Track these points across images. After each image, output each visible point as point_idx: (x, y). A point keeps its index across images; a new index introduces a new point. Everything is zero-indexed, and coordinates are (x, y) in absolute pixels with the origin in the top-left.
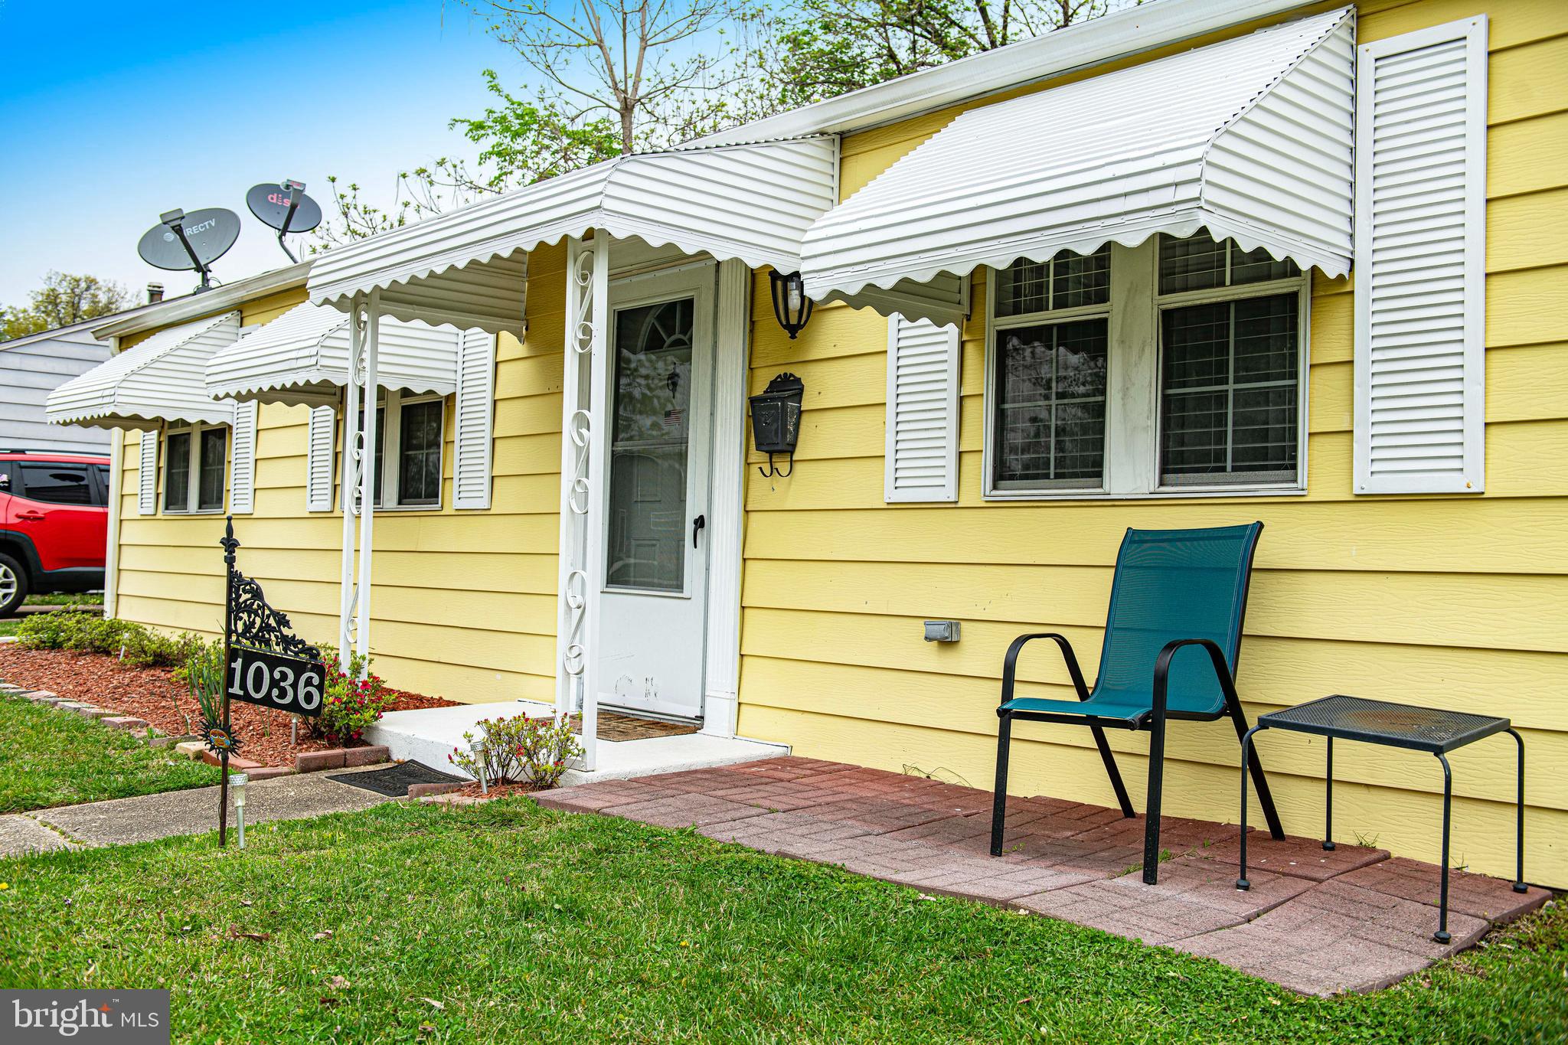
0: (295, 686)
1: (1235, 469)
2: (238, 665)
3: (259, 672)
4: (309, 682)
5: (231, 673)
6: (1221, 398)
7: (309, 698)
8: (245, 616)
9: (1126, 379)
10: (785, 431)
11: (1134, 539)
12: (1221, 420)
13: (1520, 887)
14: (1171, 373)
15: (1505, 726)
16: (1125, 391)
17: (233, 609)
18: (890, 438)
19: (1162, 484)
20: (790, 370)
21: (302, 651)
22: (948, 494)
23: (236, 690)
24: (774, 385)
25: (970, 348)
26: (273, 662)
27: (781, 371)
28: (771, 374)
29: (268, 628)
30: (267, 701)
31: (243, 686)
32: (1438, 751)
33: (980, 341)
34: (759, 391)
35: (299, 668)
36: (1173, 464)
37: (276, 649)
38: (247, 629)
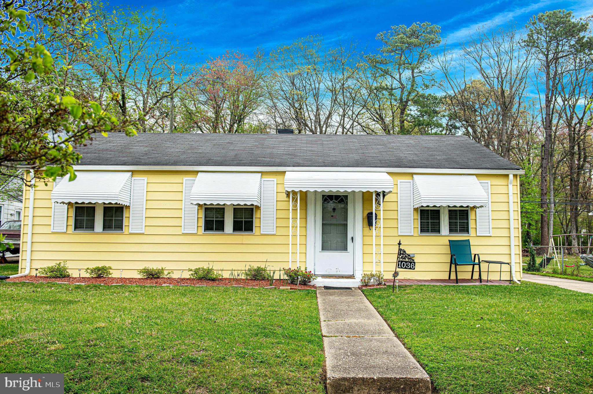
0: (410, 265)
1: (459, 232)
2: (400, 263)
3: (404, 264)
4: (413, 265)
5: (399, 264)
6: (457, 222)
7: (413, 267)
8: (402, 255)
9: (443, 218)
11: (450, 241)
12: (457, 225)
13: (500, 280)
14: (450, 218)
16: (444, 221)
17: (400, 254)
18: (399, 225)
19: (449, 234)
22: (412, 234)
23: (400, 267)
26: (406, 262)
27: (371, 211)
29: (406, 257)
30: (405, 268)
31: (401, 266)
33: (417, 211)
34: (365, 214)
35: (411, 263)
36: (451, 231)
37: (407, 260)
38: (402, 257)
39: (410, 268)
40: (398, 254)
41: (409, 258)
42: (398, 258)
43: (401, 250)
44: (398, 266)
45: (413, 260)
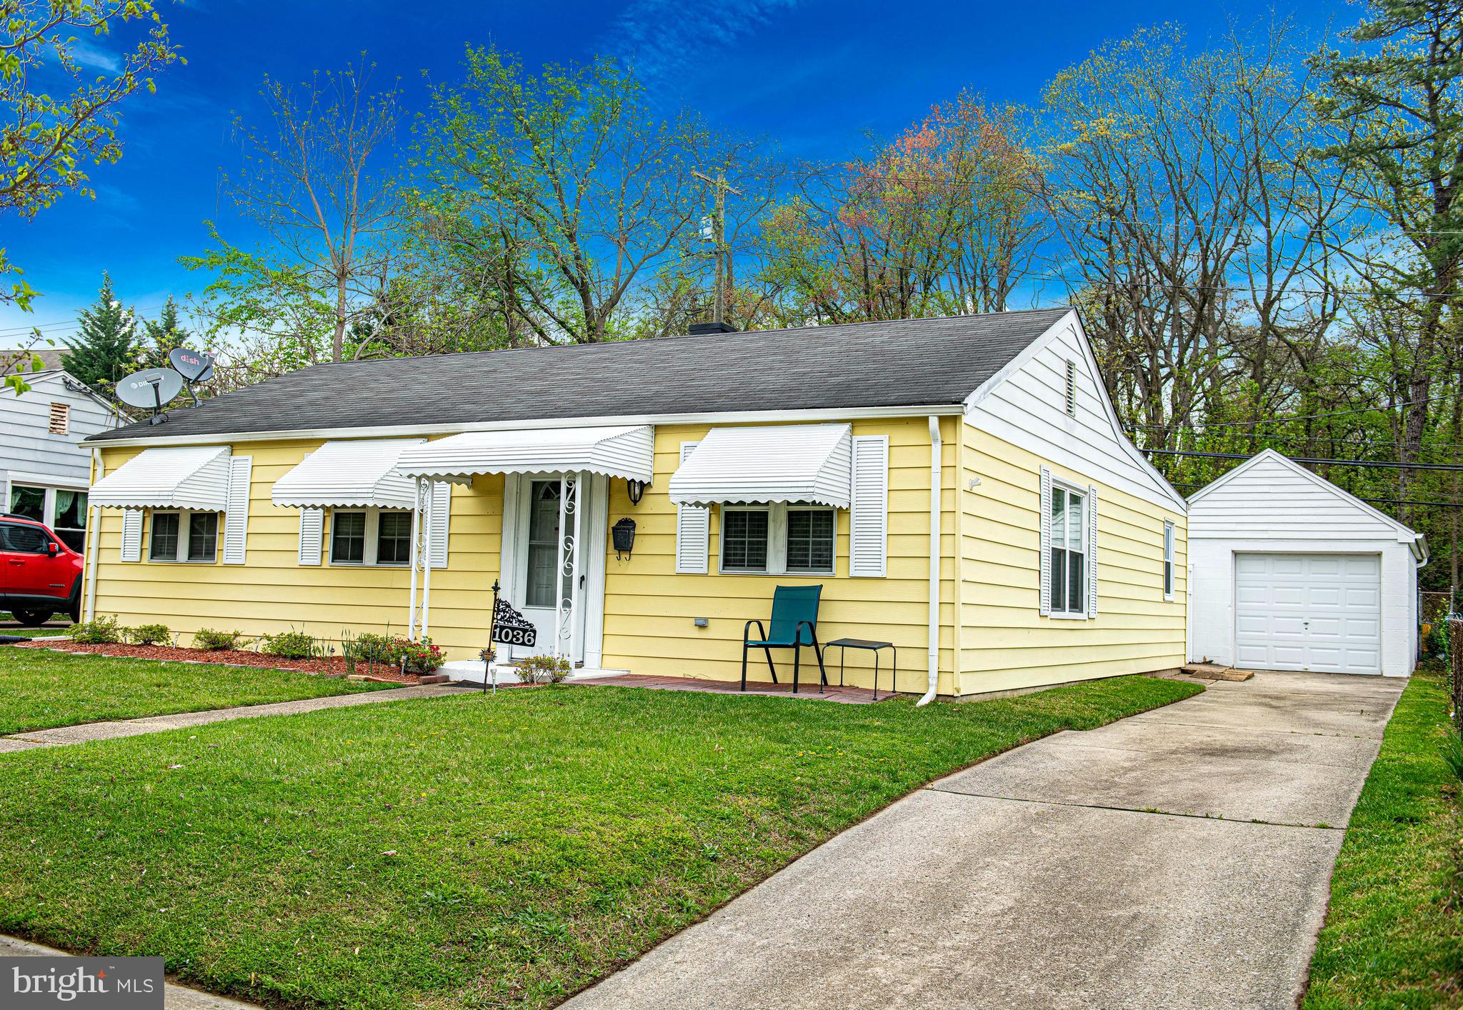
0: (523, 637)
1: (812, 566)
2: (498, 630)
3: (507, 633)
4: (529, 635)
5: (495, 633)
6: (807, 543)
7: (529, 641)
8: (502, 614)
9: (775, 533)
10: (629, 542)
11: (779, 589)
12: (807, 550)
13: (894, 692)
14: (790, 533)
15: (890, 645)
16: (775, 538)
17: (496, 610)
18: (678, 548)
19: (787, 570)
20: (628, 517)
21: (527, 625)
22: (704, 571)
23: (497, 639)
24: (620, 522)
25: (713, 517)
26: (513, 629)
27: (625, 517)
28: (620, 517)
29: (513, 617)
30: (511, 642)
31: (500, 637)
32: (875, 649)
33: (718, 514)
34: (614, 523)
35: (525, 631)
36: (791, 564)
37: (515, 625)
38: (502, 618)
39: (523, 644)
40: (494, 611)
41: (520, 621)
42: (493, 619)
43: (500, 601)
44: (494, 636)
45: (531, 626)
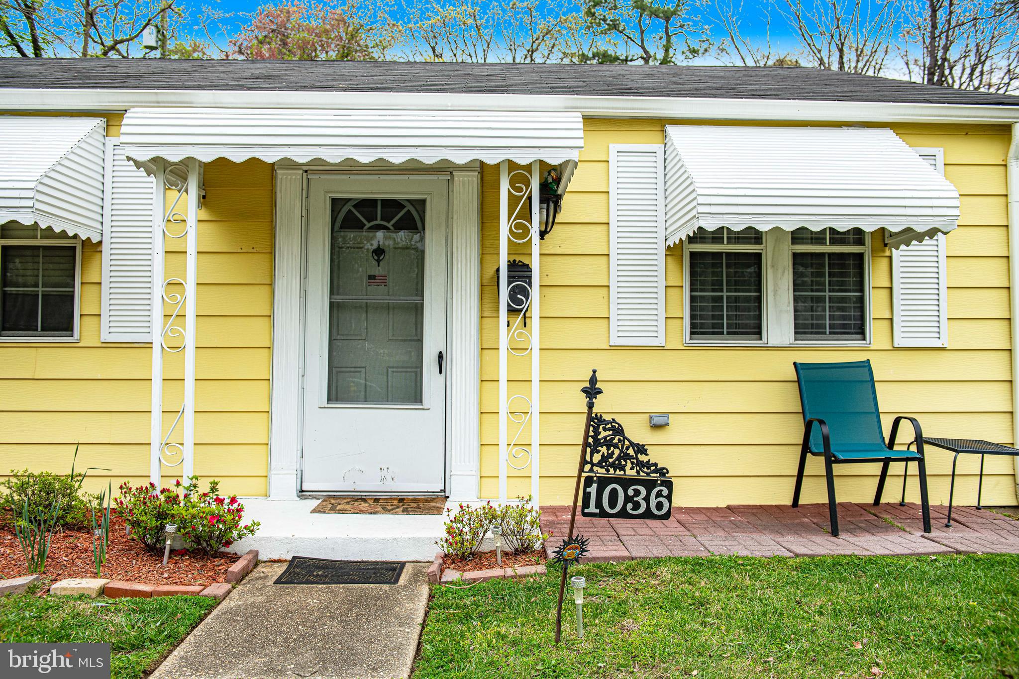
0: (647, 499)
1: (830, 333)
2: (593, 490)
3: (614, 493)
4: (659, 494)
5: (587, 496)
6: (822, 299)
7: (659, 506)
8: (604, 449)
9: (776, 285)
11: (797, 367)
14: (797, 284)
17: (591, 443)
18: (614, 307)
19: (795, 340)
21: (655, 471)
22: (660, 341)
23: (592, 509)
25: (671, 260)
26: (626, 483)
29: (627, 457)
30: (623, 514)
31: (599, 504)
33: (679, 256)
35: (650, 485)
36: (801, 330)
37: (630, 472)
38: (604, 459)
39: (648, 515)
40: (586, 444)
41: (641, 464)
42: (583, 462)
43: (600, 420)
44: (586, 504)
45: (663, 472)
